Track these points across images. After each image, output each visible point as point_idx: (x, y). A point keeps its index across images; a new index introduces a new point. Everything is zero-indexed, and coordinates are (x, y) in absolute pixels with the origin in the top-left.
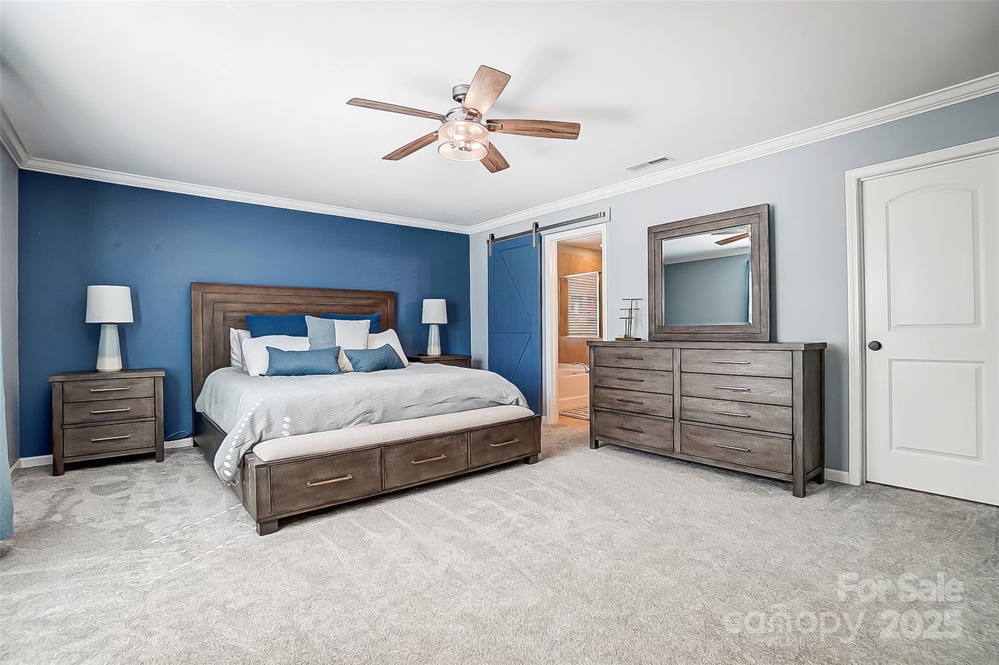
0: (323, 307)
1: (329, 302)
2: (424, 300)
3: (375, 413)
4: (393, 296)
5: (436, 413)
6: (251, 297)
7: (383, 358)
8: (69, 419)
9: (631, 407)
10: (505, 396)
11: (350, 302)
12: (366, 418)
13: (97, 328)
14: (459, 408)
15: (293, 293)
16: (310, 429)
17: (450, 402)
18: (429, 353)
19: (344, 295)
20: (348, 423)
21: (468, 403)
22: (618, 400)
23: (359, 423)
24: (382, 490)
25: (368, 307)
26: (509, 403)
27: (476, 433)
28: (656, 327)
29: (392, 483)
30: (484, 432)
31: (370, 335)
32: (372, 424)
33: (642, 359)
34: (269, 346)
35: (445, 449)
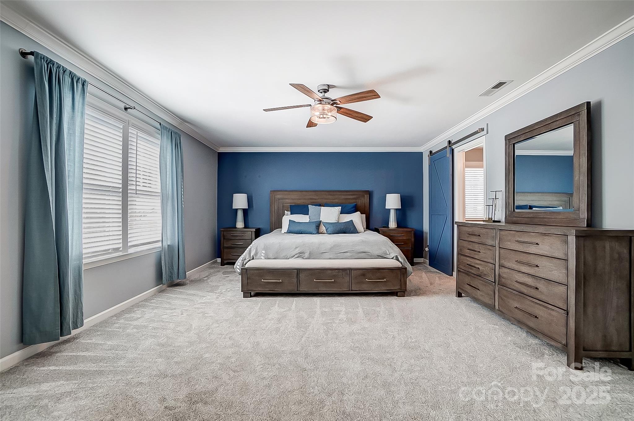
0: (329, 200)
1: (331, 197)
2: (387, 195)
3: (306, 254)
4: (370, 194)
5: (341, 258)
6: (294, 196)
7: (342, 228)
8: (225, 245)
9: (474, 271)
10: (388, 253)
11: (343, 197)
12: (300, 255)
13: (236, 210)
14: (356, 257)
15: (313, 193)
16: (274, 258)
17: (350, 253)
18: (389, 226)
19: (339, 194)
20: (292, 257)
21: (363, 255)
22: (468, 264)
23: (297, 258)
24: (297, 291)
25: (353, 200)
26: (391, 258)
27: (355, 271)
28: (510, 212)
29: (303, 289)
30: (361, 272)
31: (340, 215)
32: (304, 259)
33: (479, 236)
34: (291, 219)
35: (334, 277)
